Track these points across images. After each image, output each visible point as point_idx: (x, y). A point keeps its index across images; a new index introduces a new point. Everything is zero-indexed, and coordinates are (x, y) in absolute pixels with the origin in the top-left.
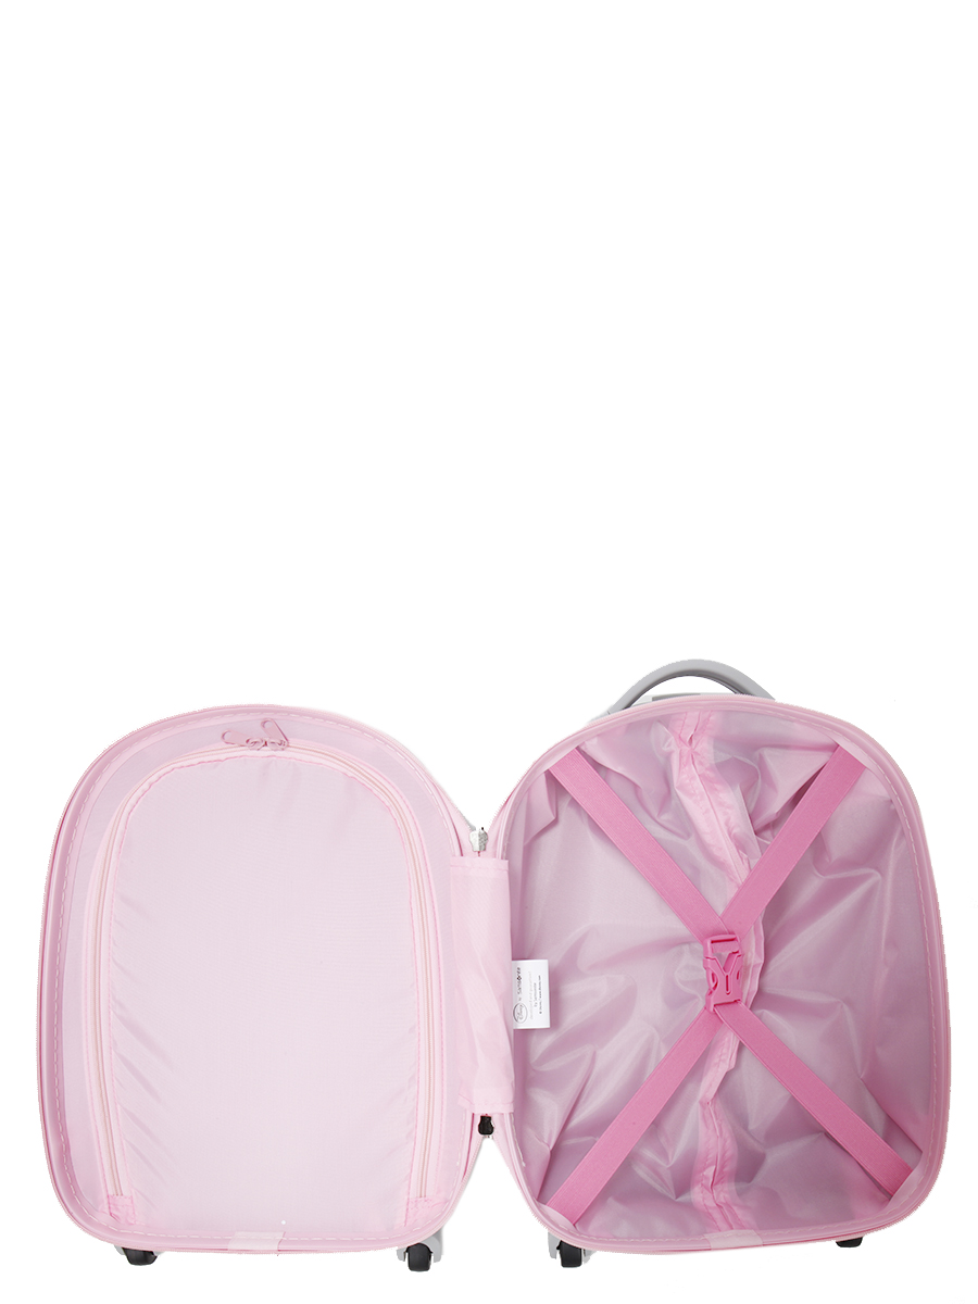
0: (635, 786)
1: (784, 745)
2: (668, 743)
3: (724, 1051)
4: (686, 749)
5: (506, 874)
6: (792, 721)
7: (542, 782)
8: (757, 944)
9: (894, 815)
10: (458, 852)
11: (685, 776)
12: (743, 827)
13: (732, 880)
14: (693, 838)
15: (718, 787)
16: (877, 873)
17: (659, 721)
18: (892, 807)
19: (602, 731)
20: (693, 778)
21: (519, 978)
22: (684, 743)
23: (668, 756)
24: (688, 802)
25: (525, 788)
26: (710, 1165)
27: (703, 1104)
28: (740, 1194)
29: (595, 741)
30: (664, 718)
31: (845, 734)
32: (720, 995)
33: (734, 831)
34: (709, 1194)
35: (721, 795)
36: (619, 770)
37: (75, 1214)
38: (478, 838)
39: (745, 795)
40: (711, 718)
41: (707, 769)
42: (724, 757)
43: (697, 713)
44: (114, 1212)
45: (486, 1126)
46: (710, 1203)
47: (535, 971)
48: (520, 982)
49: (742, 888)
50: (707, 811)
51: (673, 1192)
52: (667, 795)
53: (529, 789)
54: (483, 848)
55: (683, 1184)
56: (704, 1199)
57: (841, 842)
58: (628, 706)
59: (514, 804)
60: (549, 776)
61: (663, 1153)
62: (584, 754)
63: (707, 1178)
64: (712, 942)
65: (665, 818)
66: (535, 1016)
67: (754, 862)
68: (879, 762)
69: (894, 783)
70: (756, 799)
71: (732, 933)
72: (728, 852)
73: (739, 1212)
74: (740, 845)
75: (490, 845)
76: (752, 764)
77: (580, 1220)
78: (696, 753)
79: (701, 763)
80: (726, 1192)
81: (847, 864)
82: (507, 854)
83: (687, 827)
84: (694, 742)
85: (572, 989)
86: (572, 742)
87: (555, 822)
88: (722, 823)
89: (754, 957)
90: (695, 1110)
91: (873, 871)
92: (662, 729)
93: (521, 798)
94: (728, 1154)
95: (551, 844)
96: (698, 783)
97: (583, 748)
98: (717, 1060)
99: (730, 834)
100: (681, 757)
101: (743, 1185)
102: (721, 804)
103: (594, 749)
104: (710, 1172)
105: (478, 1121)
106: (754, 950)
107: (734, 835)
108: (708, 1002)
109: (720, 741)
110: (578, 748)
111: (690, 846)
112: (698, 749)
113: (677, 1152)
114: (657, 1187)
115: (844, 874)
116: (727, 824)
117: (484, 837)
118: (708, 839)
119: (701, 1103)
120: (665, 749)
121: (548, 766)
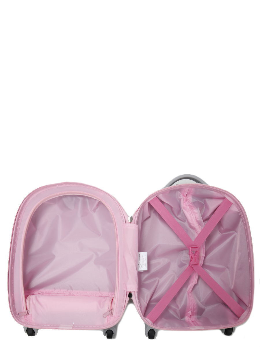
0: (171, 207)
1: (211, 198)
2: (180, 196)
3: (194, 278)
4: (185, 198)
5: (137, 228)
6: (213, 191)
7: (147, 205)
8: (203, 250)
9: (240, 216)
10: (125, 222)
11: (185, 205)
12: (200, 219)
13: (197, 233)
14: (186, 222)
15: (193, 208)
16: (236, 232)
17: (178, 190)
18: (239, 214)
19: (163, 192)
20: (187, 206)
21: (140, 257)
22: (184, 196)
23: (180, 200)
24: (185, 212)
25: (142, 206)
26: (190, 310)
27: (188, 293)
28: (198, 318)
29: (161, 195)
30: (180, 189)
31: (227, 194)
32: (193, 262)
33: (198, 220)
34: (190, 319)
35: (194, 210)
36: (167, 202)
37: (16, 318)
38: (130, 219)
39: (200, 211)
40: (192, 190)
41: (190, 203)
42: (195, 200)
43: (188, 188)
44: (26, 319)
45: (130, 295)
46: (190, 321)
47: (144, 255)
48: (140, 258)
49: (199, 235)
50: (190, 214)
51: (180, 317)
52: (180, 210)
53: (144, 207)
54: (131, 221)
55: (183, 316)
56: (188, 320)
57: (226, 224)
58: (171, 185)
59: (140, 211)
60: (149, 204)
61: (177, 306)
62: (158, 198)
63: (189, 314)
64: (191, 248)
65: (179, 216)
66: (143, 267)
67: (202, 228)
68: (236, 202)
69: (240, 207)
70: (203, 212)
71: (197, 246)
72: (196, 225)
73: (198, 323)
74: (199, 223)
75: (133, 221)
76: (202, 202)
77: (155, 322)
78: (188, 199)
79: (189, 202)
80: (194, 318)
81: (228, 230)
82: (137, 223)
83: (185, 219)
84: (187, 196)
85: (153, 262)
86: (155, 195)
87: (149, 217)
88: (194, 218)
89: (202, 254)
90: (186, 294)
91: (235, 232)
92: (179, 192)
93: (141, 209)
94: (195, 307)
95: (148, 223)
96: (188, 207)
97: (158, 197)
98: (192, 281)
99: (196, 220)
100: (184, 200)
101: (199, 316)
102: (194, 212)
103: (161, 197)
104: (190, 312)
105: (128, 294)
106: (202, 252)
107: (197, 221)
108: (190, 264)
109: (194, 196)
110: (157, 196)
111: (186, 224)
112: (188, 198)
113: (181, 306)
114: (176, 316)
115: (227, 233)
116: (195, 217)
117: (132, 218)
118: (190, 222)
119: (188, 292)
120: (179, 198)
121: (149, 201)
